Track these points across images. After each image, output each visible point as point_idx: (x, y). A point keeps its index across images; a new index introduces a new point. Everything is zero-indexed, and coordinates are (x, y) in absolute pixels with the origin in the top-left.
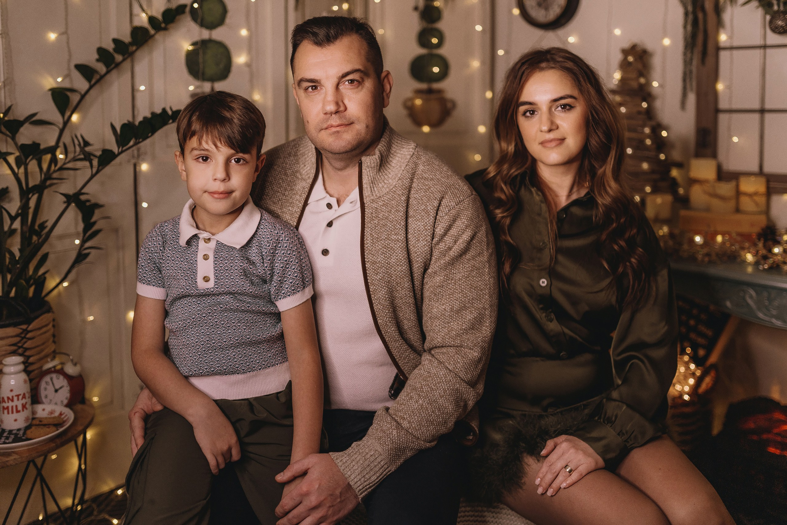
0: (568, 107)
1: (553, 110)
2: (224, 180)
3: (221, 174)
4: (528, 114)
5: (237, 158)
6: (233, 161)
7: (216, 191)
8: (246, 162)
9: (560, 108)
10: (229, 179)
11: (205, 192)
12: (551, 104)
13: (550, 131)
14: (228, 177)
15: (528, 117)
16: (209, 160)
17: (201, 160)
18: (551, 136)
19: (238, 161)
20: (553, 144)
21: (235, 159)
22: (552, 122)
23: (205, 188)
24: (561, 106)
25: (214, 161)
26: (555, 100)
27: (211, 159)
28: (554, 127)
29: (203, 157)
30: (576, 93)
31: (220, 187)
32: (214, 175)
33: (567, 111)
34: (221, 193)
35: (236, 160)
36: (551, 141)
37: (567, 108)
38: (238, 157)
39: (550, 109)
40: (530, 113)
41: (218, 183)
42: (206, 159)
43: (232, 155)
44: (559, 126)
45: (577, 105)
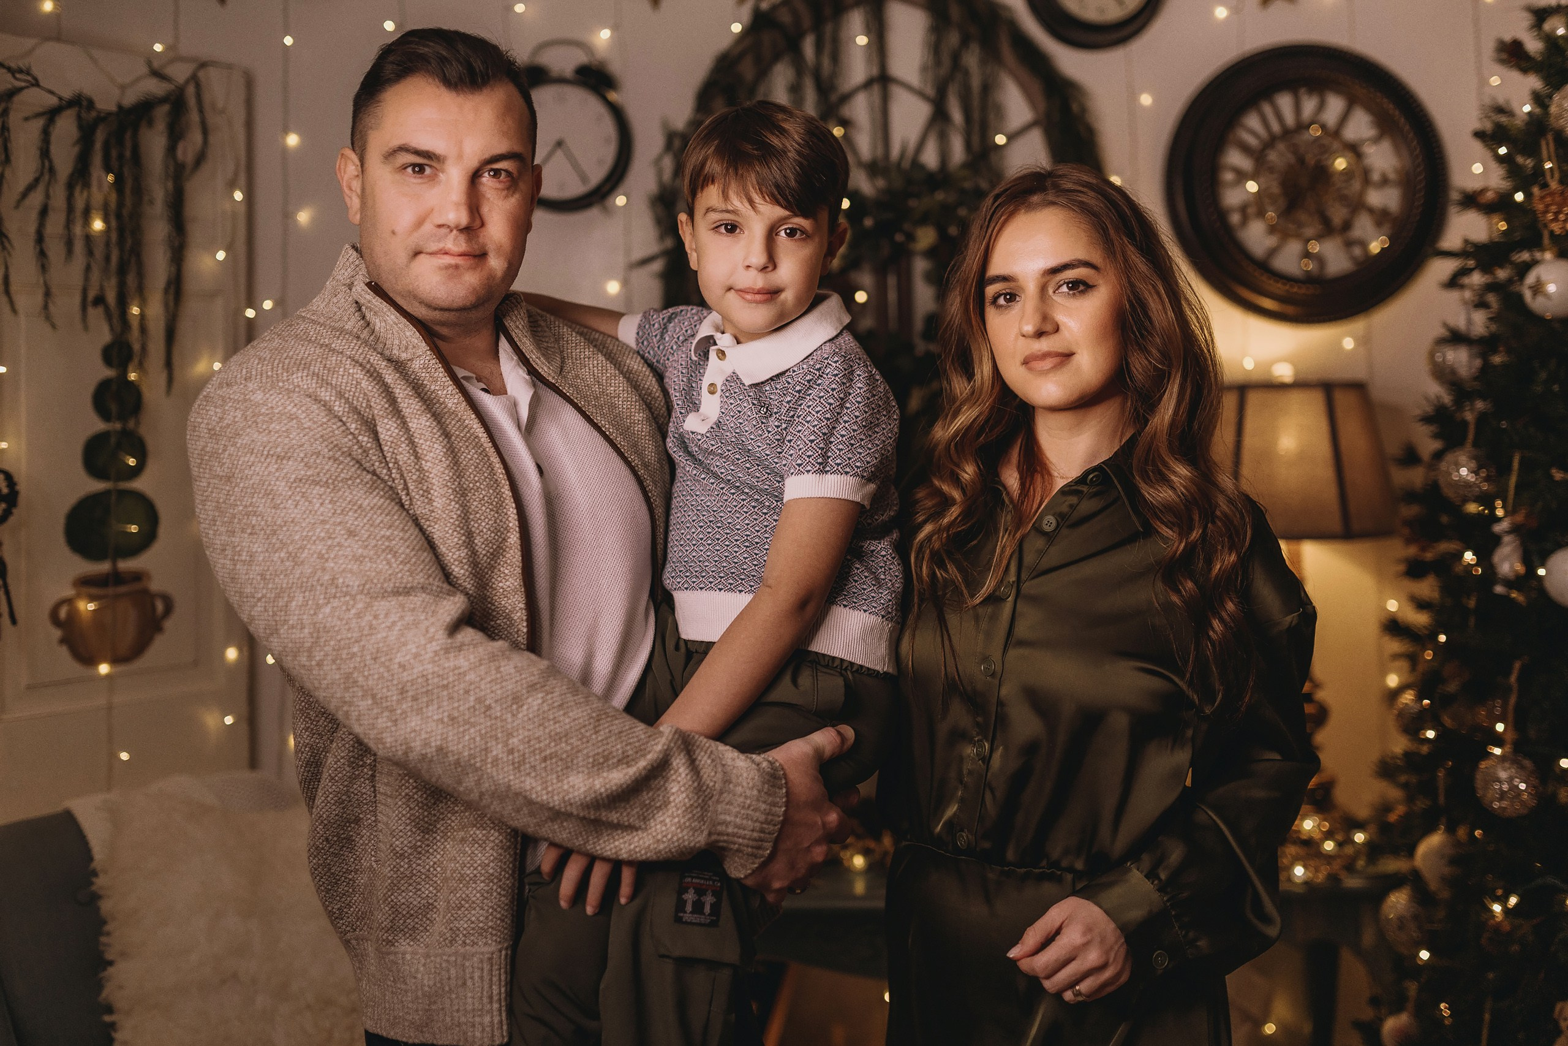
0: (1082, 288)
1: (1051, 291)
2: (764, 269)
3: (758, 257)
4: (1001, 301)
5: (789, 228)
6: (783, 233)
7: (749, 288)
8: (807, 236)
9: (1064, 289)
10: (775, 267)
11: (730, 289)
12: (1044, 280)
13: (1039, 334)
14: (771, 263)
15: (1001, 306)
16: (738, 231)
17: (722, 229)
18: (1044, 345)
19: (791, 233)
20: (1048, 364)
21: (786, 229)
22: (1045, 317)
23: (730, 283)
24: (1068, 283)
25: (746, 232)
26: (1055, 271)
27: (741, 230)
28: (1049, 327)
29: (726, 225)
30: (1096, 257)
31: (757, 281)
32: (745, 259)
33: (1077, 294)
34: (759, 292)
35: (788, 231)
36: (1045, 356)
37: (1080, 287)
38: (790, 226)
39: (1043, 289)
40: (1005, 299)
41: (753, 273)
42: (732, 228)
43: (782, 221)
44: (1062, 327)
45: (1101, 282)
